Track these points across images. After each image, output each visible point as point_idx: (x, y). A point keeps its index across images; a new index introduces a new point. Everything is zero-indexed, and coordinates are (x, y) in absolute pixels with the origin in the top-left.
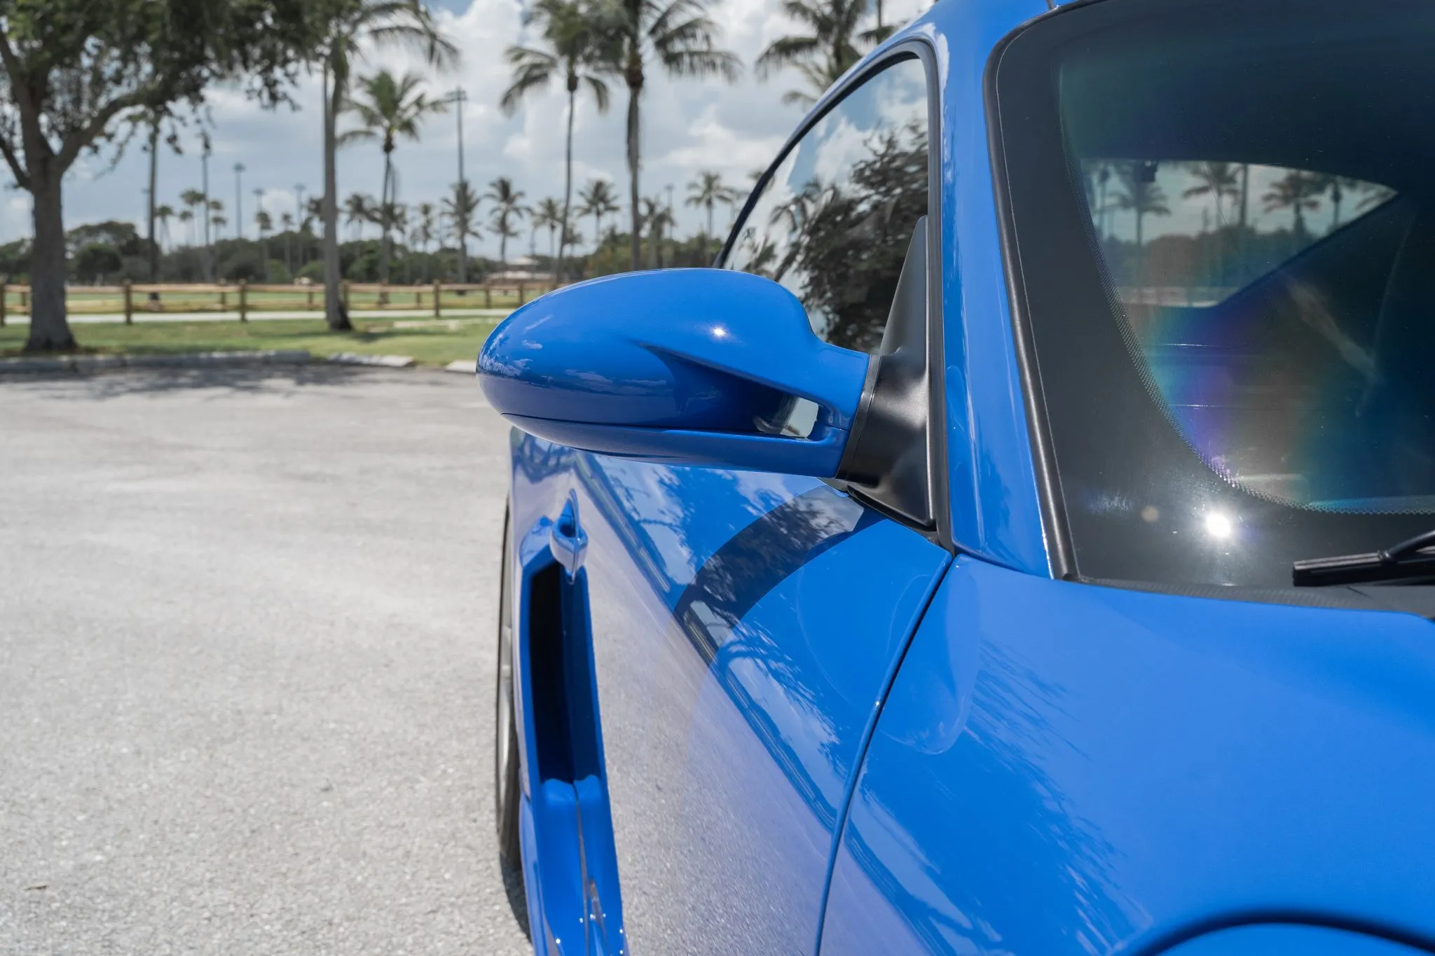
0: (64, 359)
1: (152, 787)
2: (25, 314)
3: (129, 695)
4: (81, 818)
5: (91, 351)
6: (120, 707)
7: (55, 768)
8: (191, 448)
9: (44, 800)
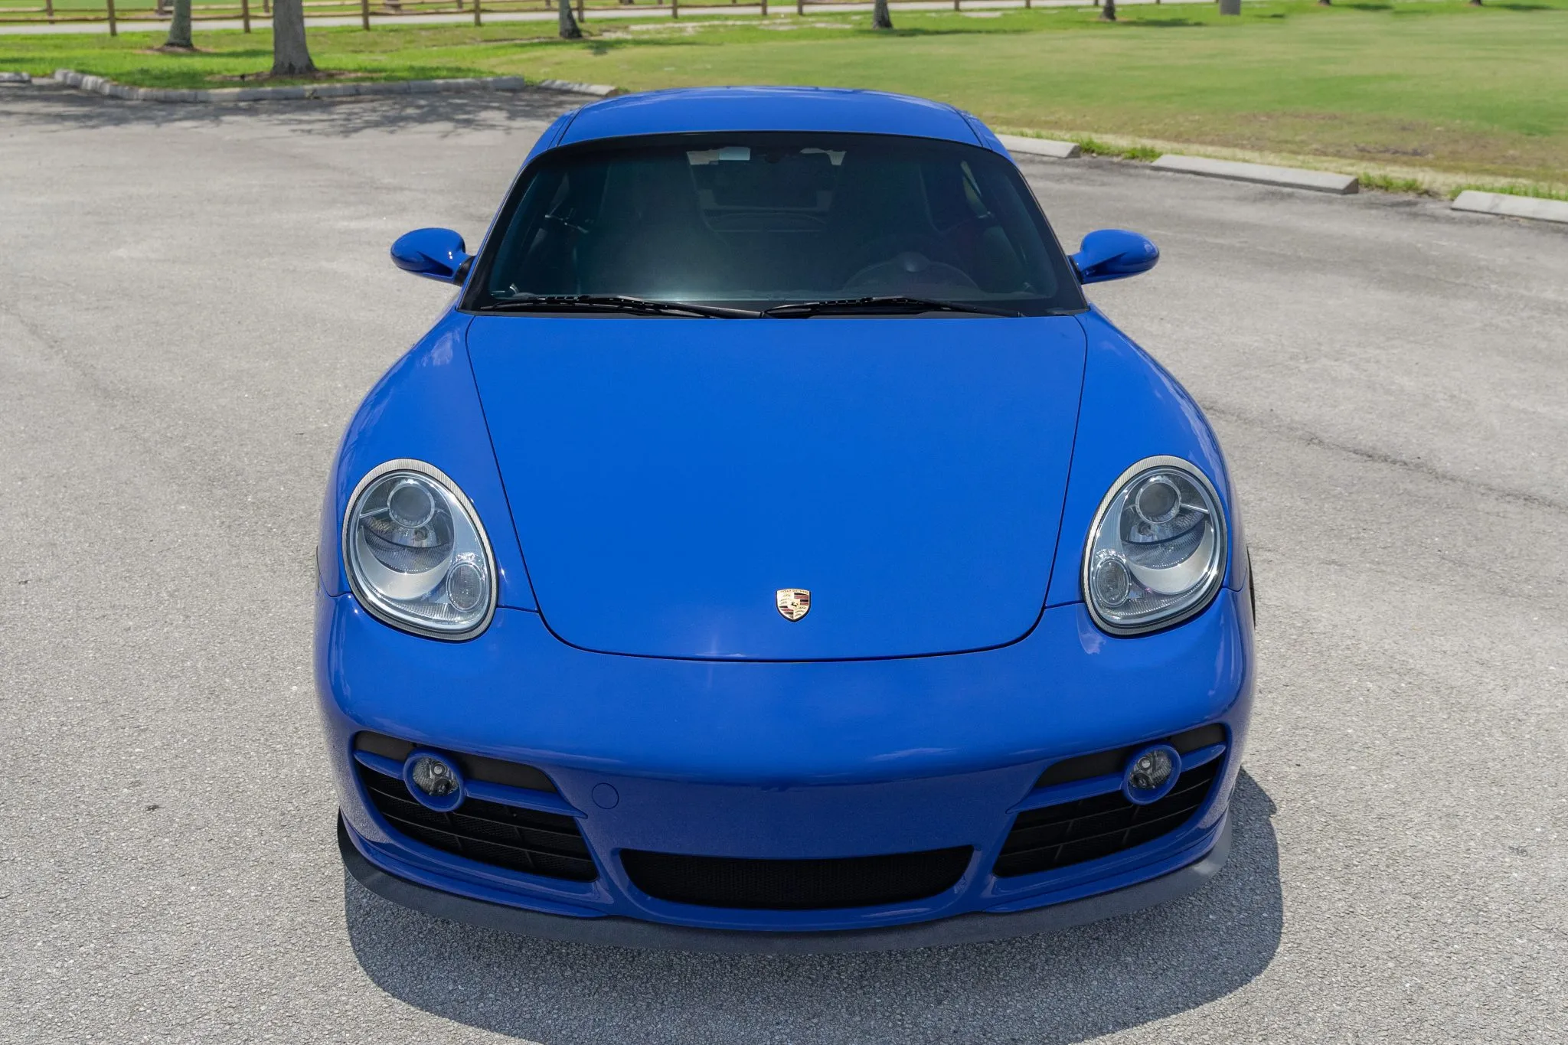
0: (308, 87)
1: (351, 401)
2: (268, 18)
3: (344, 361)
4: (318, 411)
5: (330, 75)
6: (339, 366)
7: (306, 391)
8: (402, 189)
9: (301, 404)
